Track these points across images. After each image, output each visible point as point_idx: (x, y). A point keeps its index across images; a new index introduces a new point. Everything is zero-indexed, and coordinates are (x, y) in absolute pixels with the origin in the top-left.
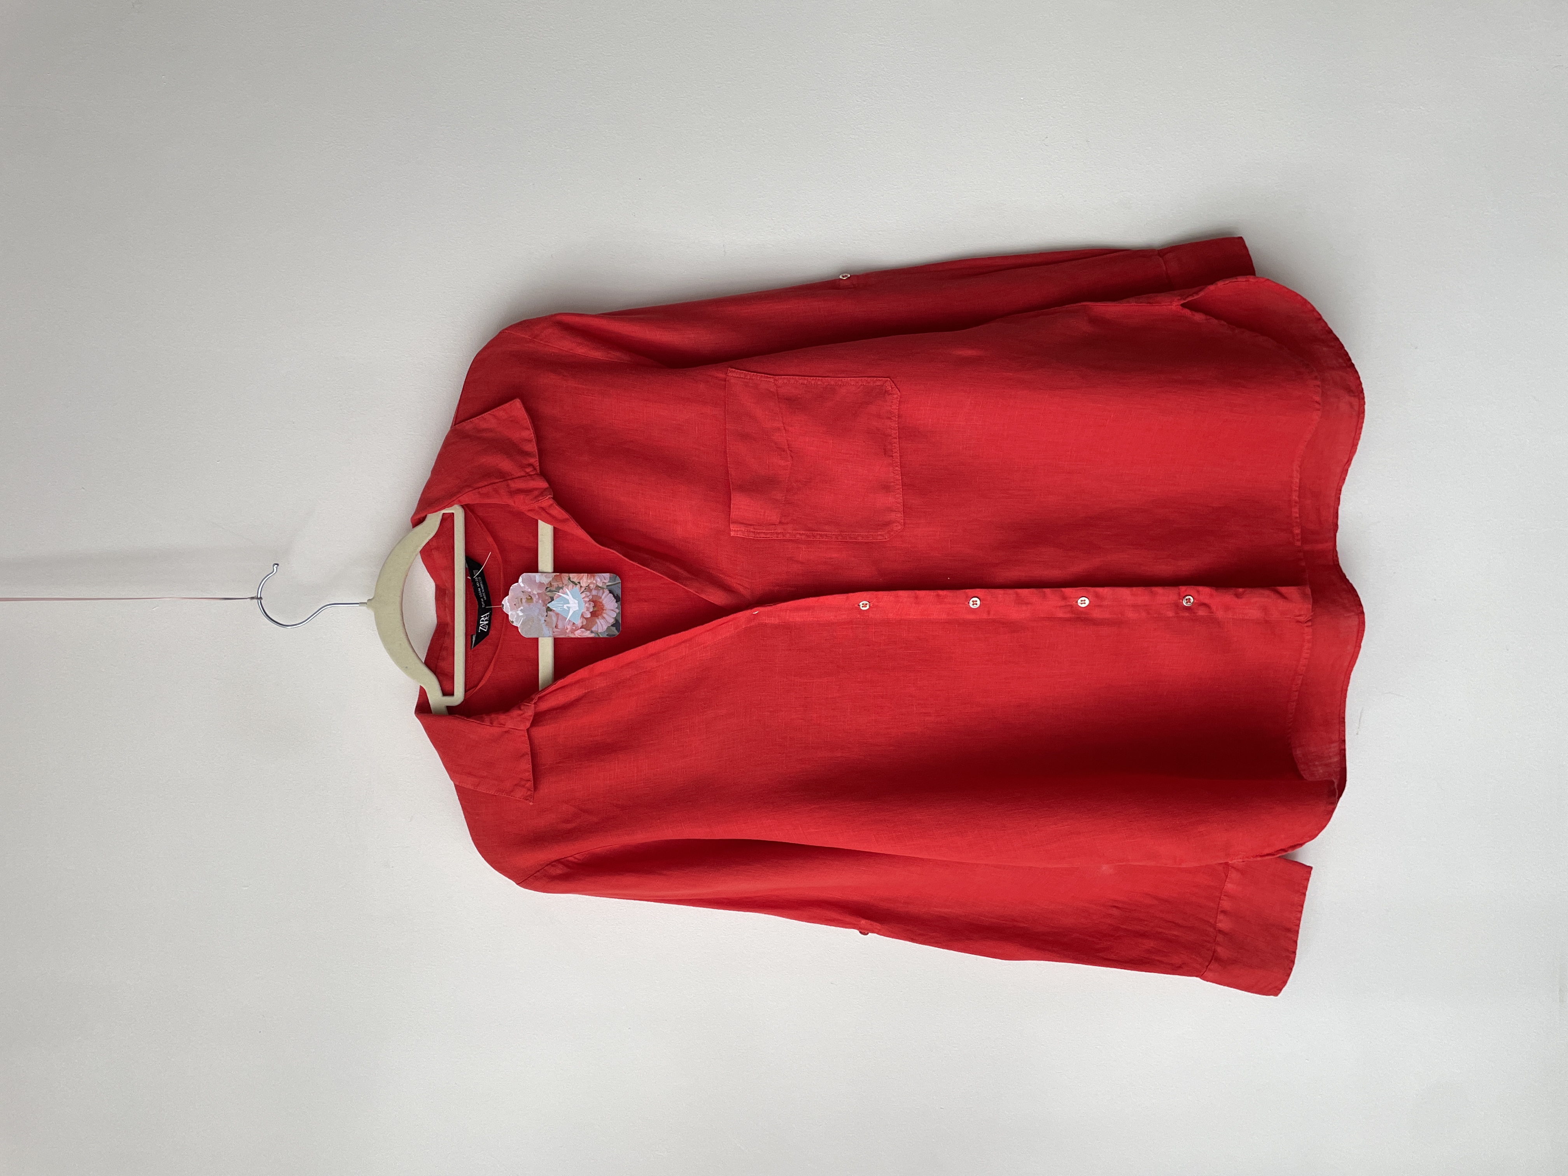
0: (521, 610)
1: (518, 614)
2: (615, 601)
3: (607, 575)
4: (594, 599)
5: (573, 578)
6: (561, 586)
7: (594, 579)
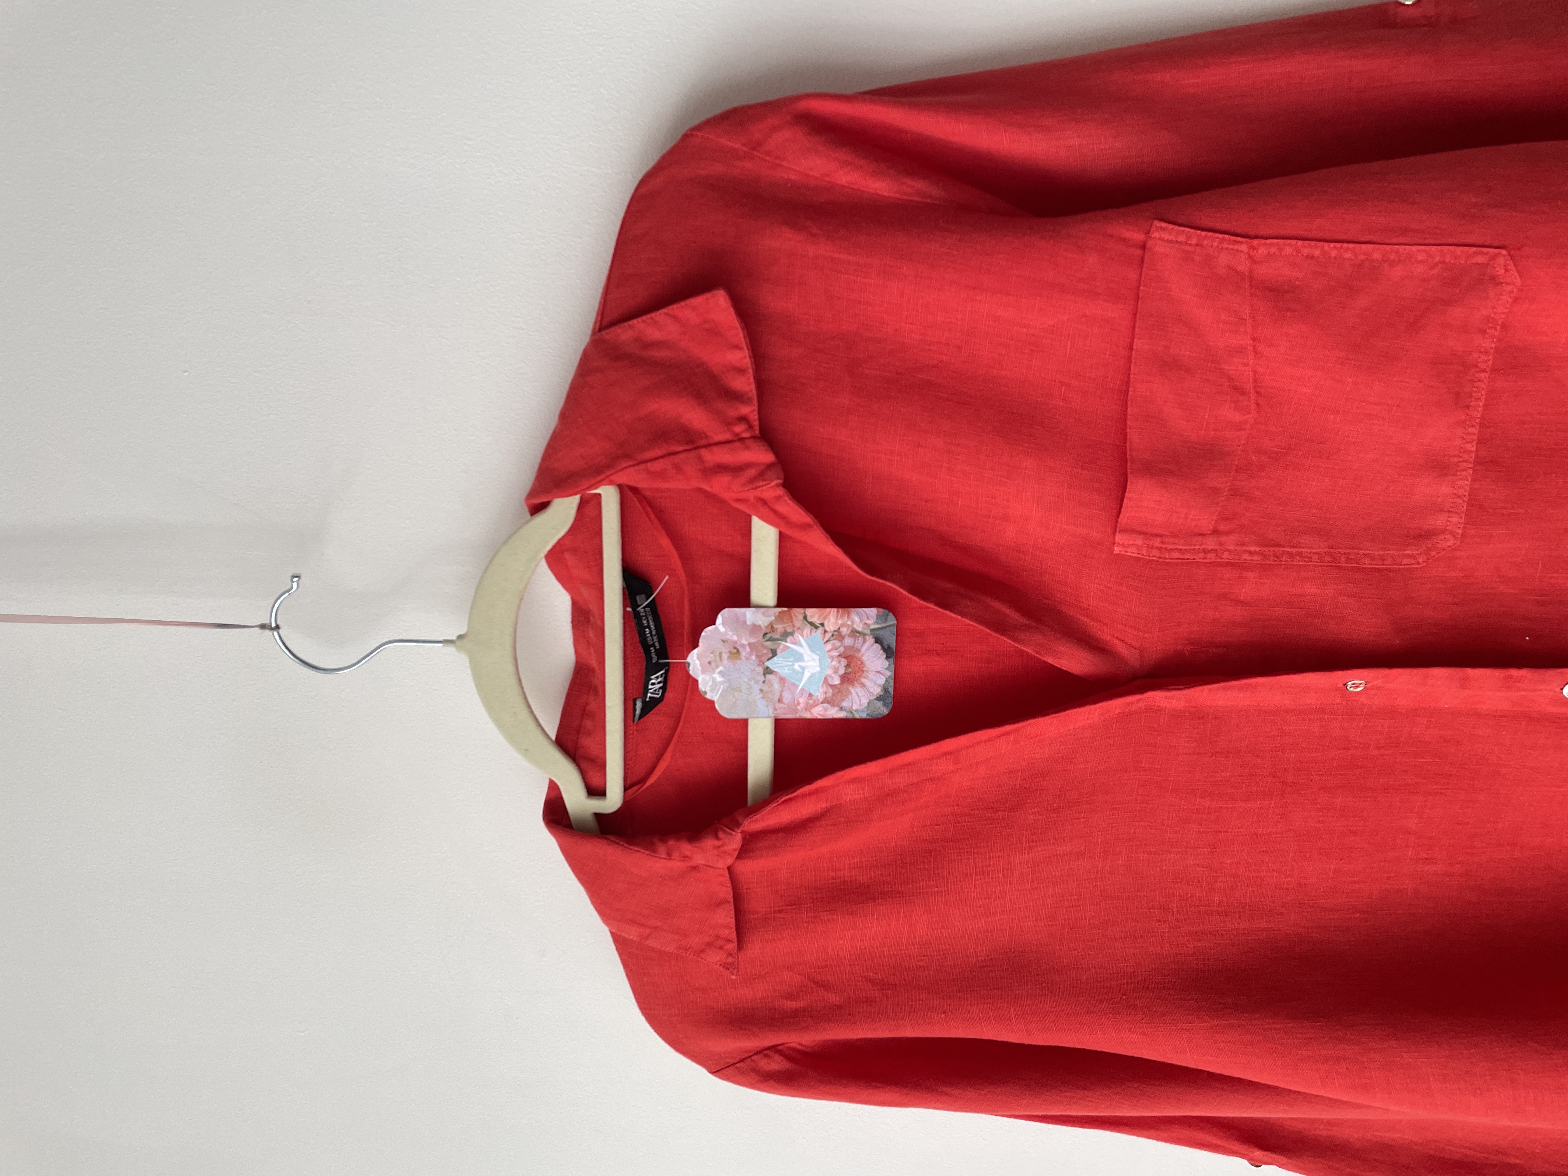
0: (720, 673)
1: (714, 680)
2: (885, 656)
3: (873, 612)
4: (849, 653)
5: (812, 616)
6: (789, 630)
7: (848, 618)
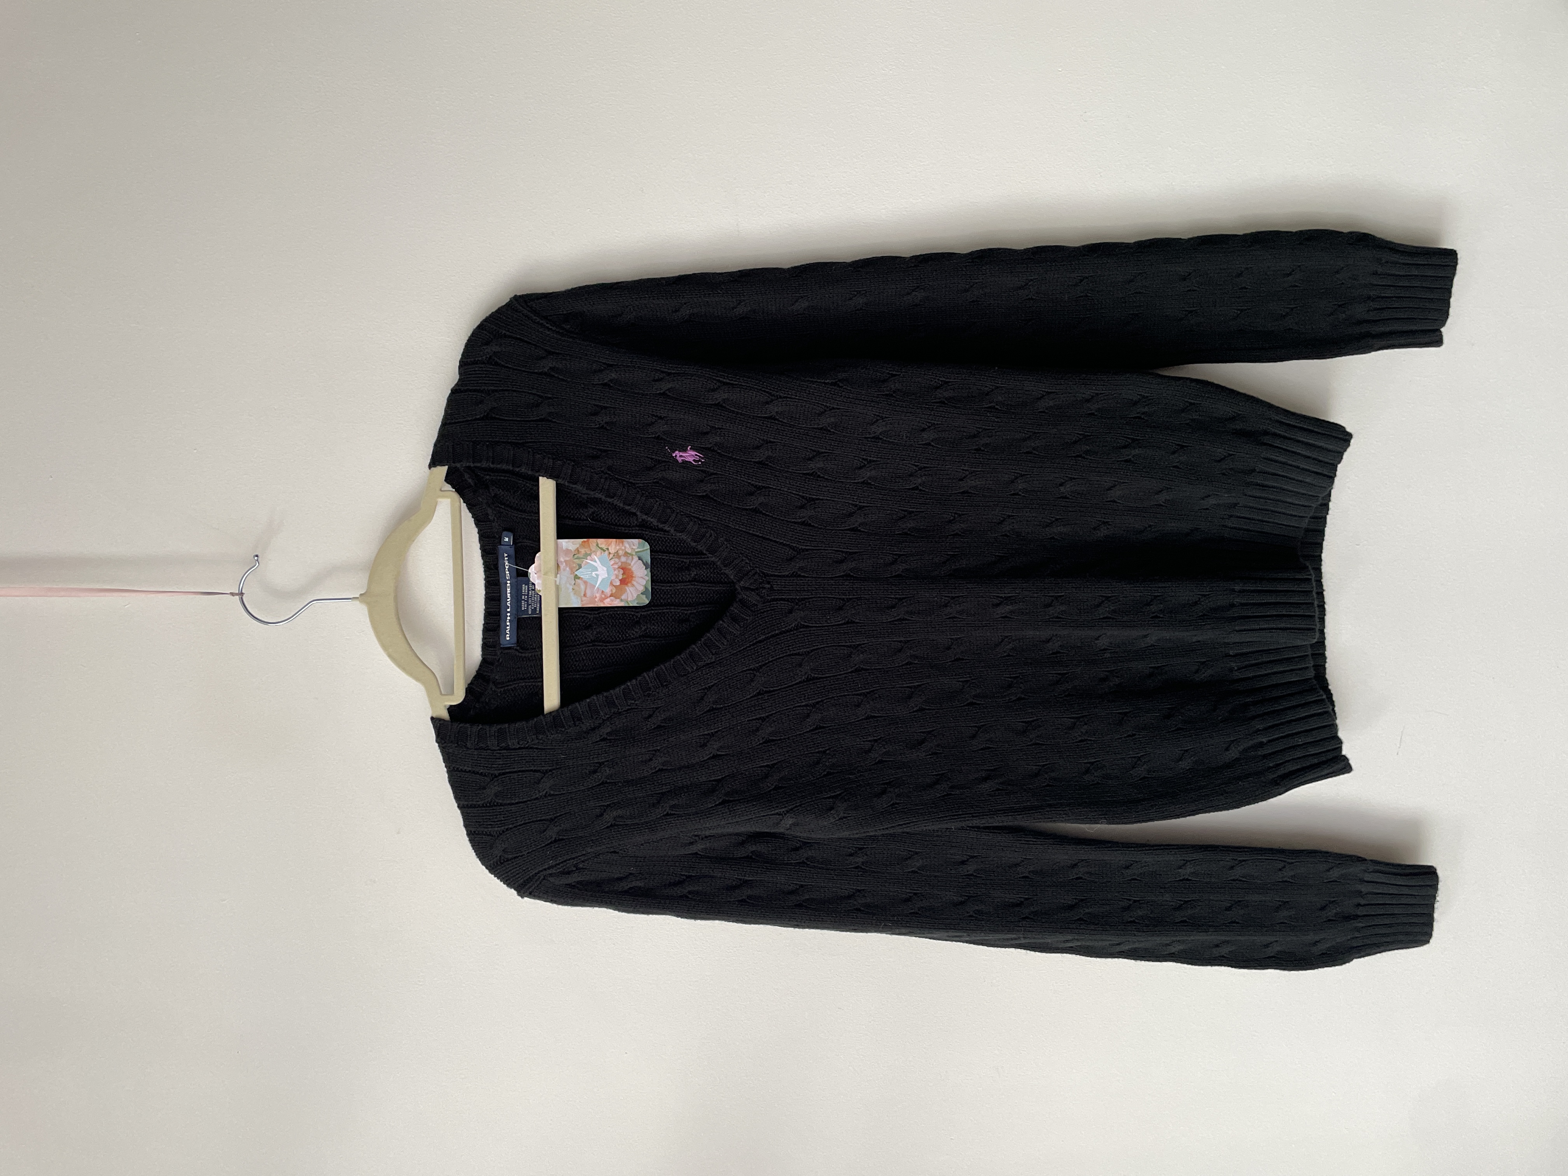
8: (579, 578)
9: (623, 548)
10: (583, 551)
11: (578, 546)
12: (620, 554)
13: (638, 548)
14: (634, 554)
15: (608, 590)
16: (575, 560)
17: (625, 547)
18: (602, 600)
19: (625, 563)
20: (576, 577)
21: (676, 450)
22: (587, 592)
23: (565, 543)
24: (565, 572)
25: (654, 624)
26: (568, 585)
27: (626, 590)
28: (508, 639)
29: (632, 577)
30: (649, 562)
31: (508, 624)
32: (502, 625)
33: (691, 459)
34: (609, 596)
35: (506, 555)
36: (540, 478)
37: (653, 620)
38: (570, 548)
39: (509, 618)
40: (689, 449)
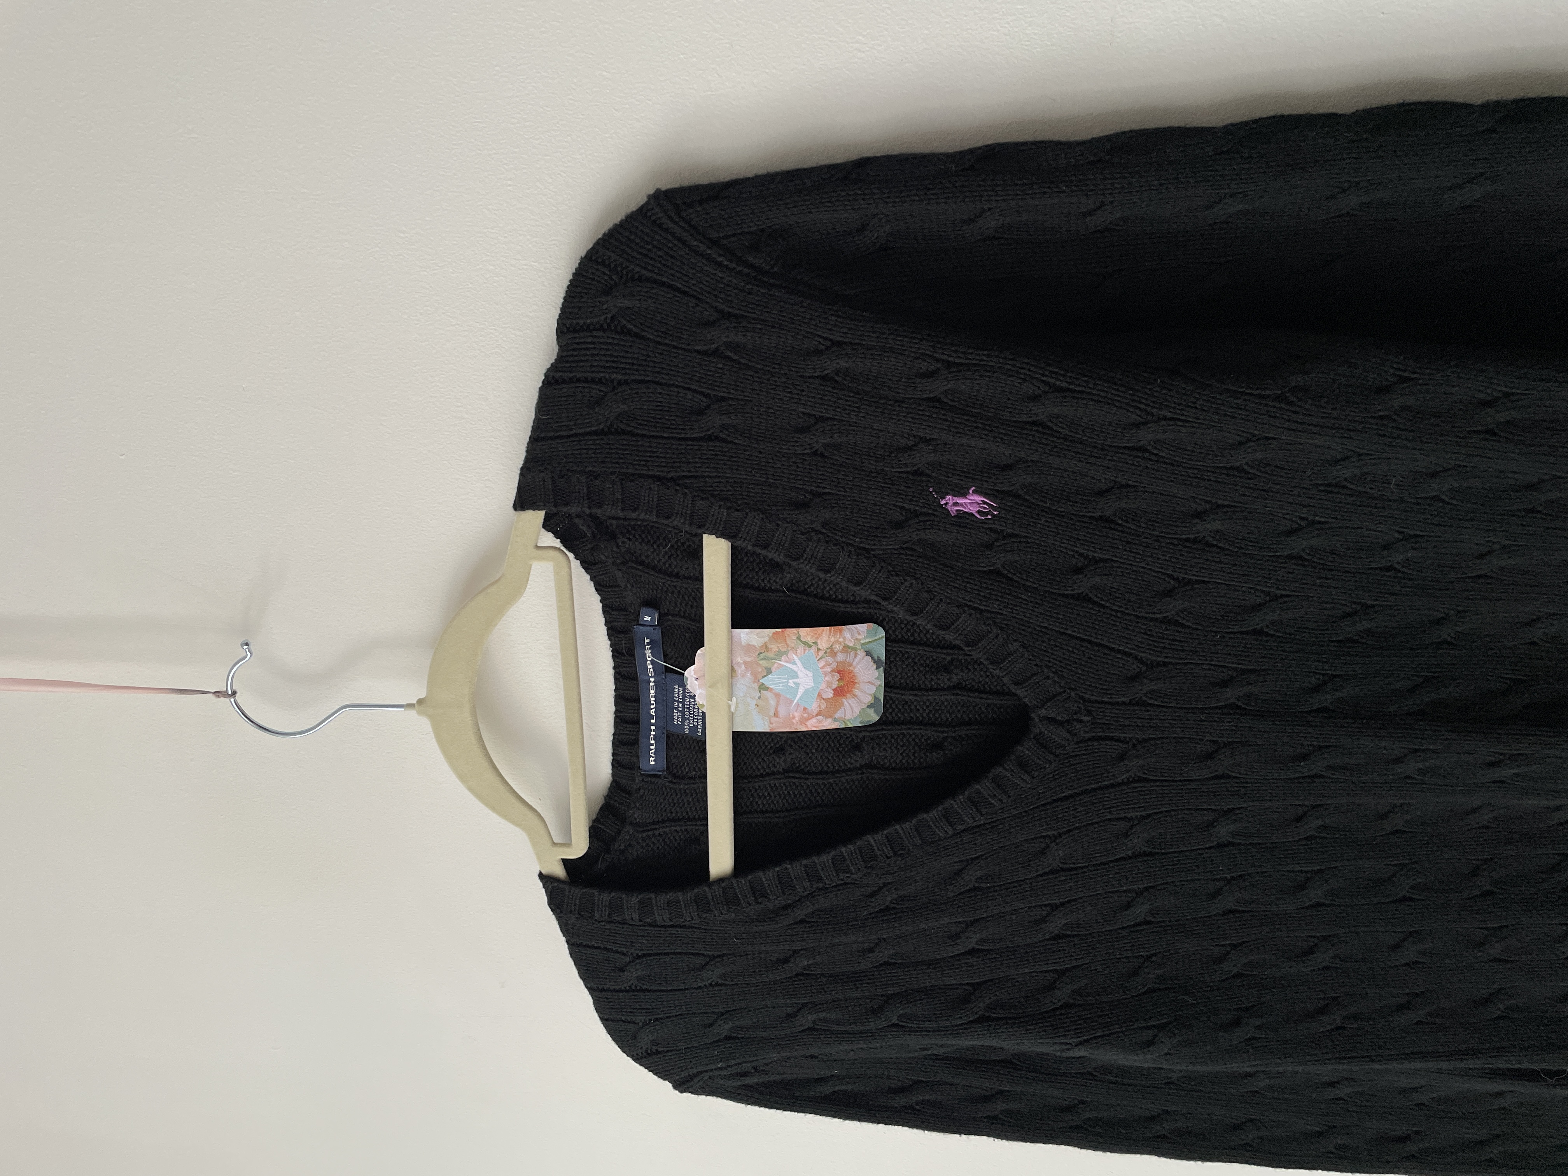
8: (767, 689)
9: (841, 640)
10: (774, 647)
11: (767, 639)
12: (836, 650)
13: (867, 637)
14: (859, 647)
15: (814, 707)
16: (761, 662)
17: (845, 638)
18: (803, 721)
19: (843, 663)
20: (763, 688)
21: (948, 494)
22: (779, 709)
23: (746, 635)
24: (744, 683)
25: (885, 749)
26: (749, 700)
27: (842, 704)
28: (653, 763)
29: (854, 683)
30: (883, 658)
31: (653, 742)
32: (642, 741)
33: (973, 509)
34: (816, 712)
35: (647, 641)
36: (705, 536)
37: (884, 743)
38: (754, 643)
39: (653, 733)
40: (971, 491)
